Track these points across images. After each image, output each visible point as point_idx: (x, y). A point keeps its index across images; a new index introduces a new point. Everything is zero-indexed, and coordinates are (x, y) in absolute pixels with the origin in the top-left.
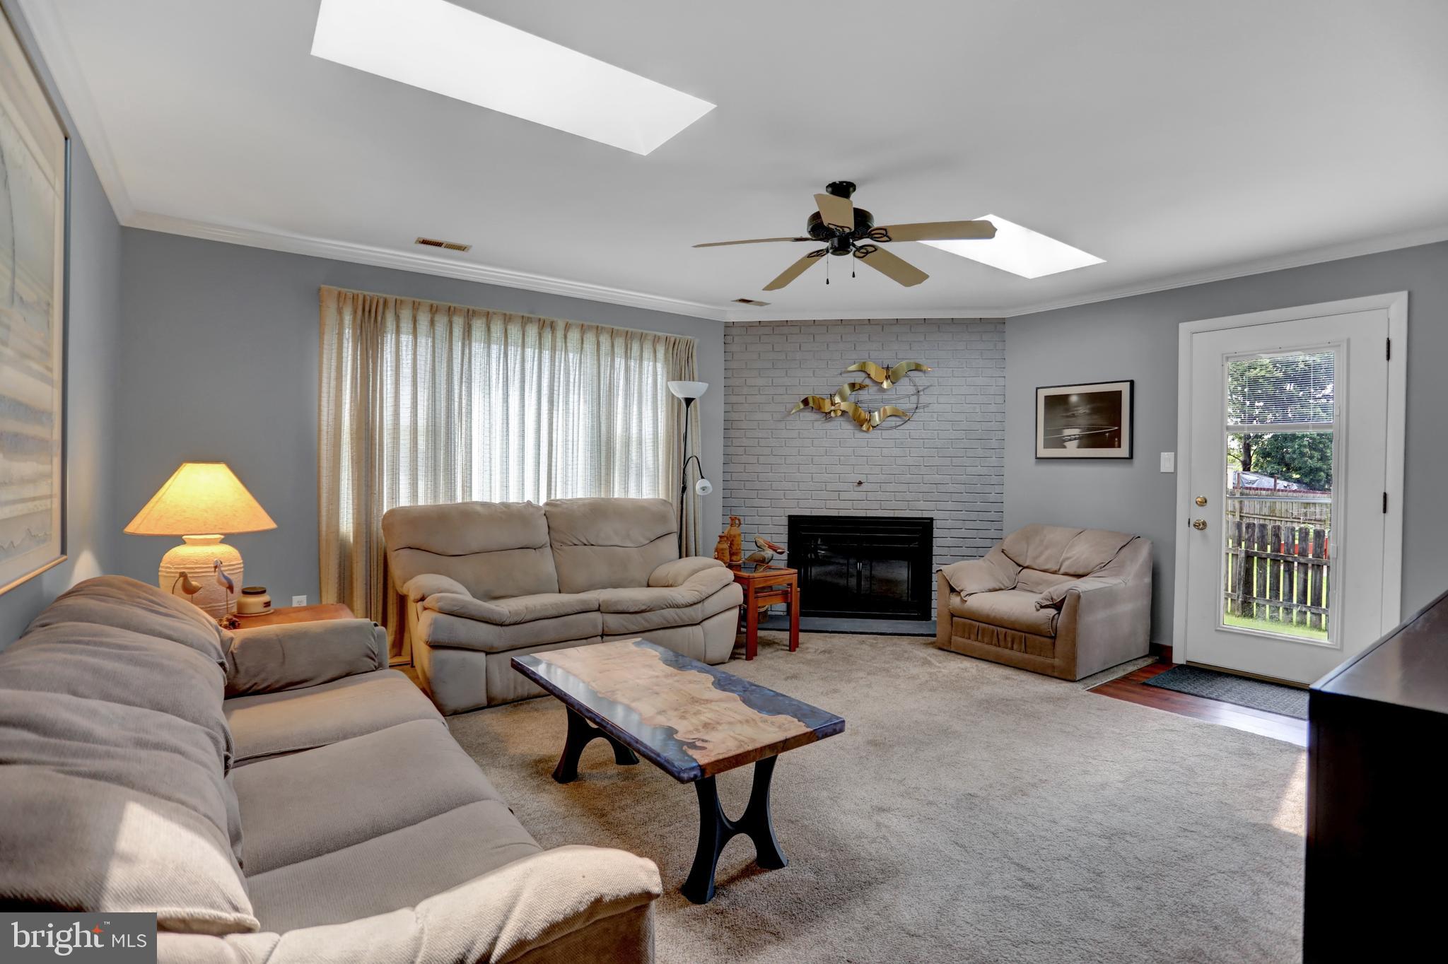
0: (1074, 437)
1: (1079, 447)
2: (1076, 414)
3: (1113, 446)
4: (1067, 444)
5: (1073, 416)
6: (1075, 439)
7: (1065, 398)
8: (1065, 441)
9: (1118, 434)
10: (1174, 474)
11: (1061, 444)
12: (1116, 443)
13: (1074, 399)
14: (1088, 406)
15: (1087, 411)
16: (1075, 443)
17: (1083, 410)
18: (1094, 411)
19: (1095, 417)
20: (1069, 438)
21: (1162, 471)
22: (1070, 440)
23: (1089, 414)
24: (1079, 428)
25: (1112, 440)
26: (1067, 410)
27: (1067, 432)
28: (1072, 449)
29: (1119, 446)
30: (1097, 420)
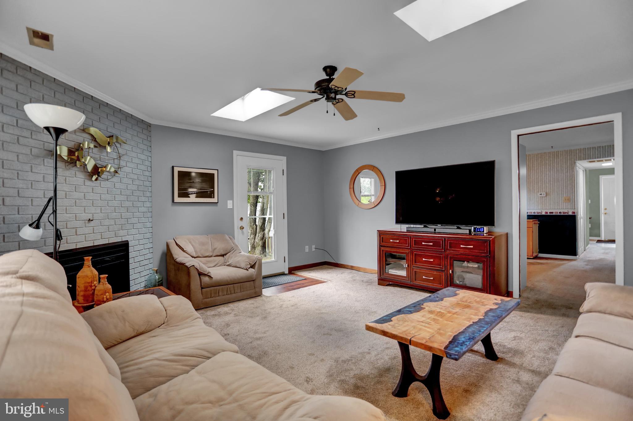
0: (194, 192)
1: (196, 197)
2: (195, 182)
3: (211, 197)
4: (190, 196)
5: (193, 182)
6: (194, 193)
7: (189, 173)
8: (189, 194)
9: (213, 192)
10: (232, 210)
11: (187, 195)
12: (213, 196)
13: (193, 174)
14: (200, 179)
15: (200, 181)
16: (195, 195)
17: (198, 180)
18: (203, 181)
19: (204, 184)
20: (192, 193)
21: (228, 208)
22: (192, 194)
23: (200, 182)
24: (196, 188)
25: (211, 195)
26: (190, 179)
27: (190, 190)
28: (193, 198)
29: (214, 198)
30: (205, 185)
